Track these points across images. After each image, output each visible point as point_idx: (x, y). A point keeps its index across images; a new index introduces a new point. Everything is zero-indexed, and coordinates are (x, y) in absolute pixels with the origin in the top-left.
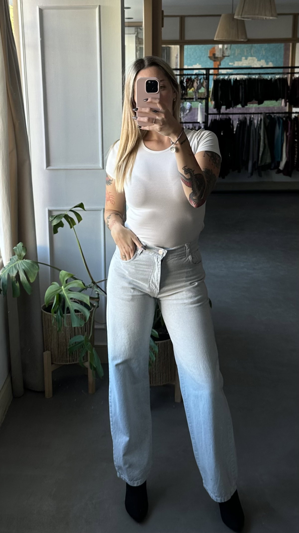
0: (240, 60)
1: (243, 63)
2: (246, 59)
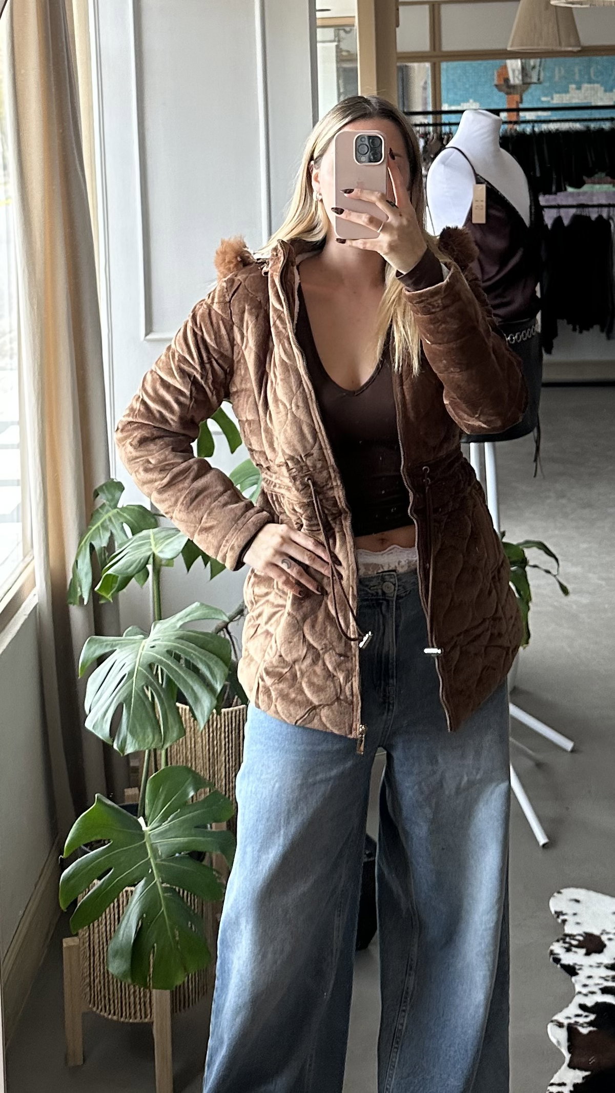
0: (566, 90)
1: (572, 98)
2: (578, 88)
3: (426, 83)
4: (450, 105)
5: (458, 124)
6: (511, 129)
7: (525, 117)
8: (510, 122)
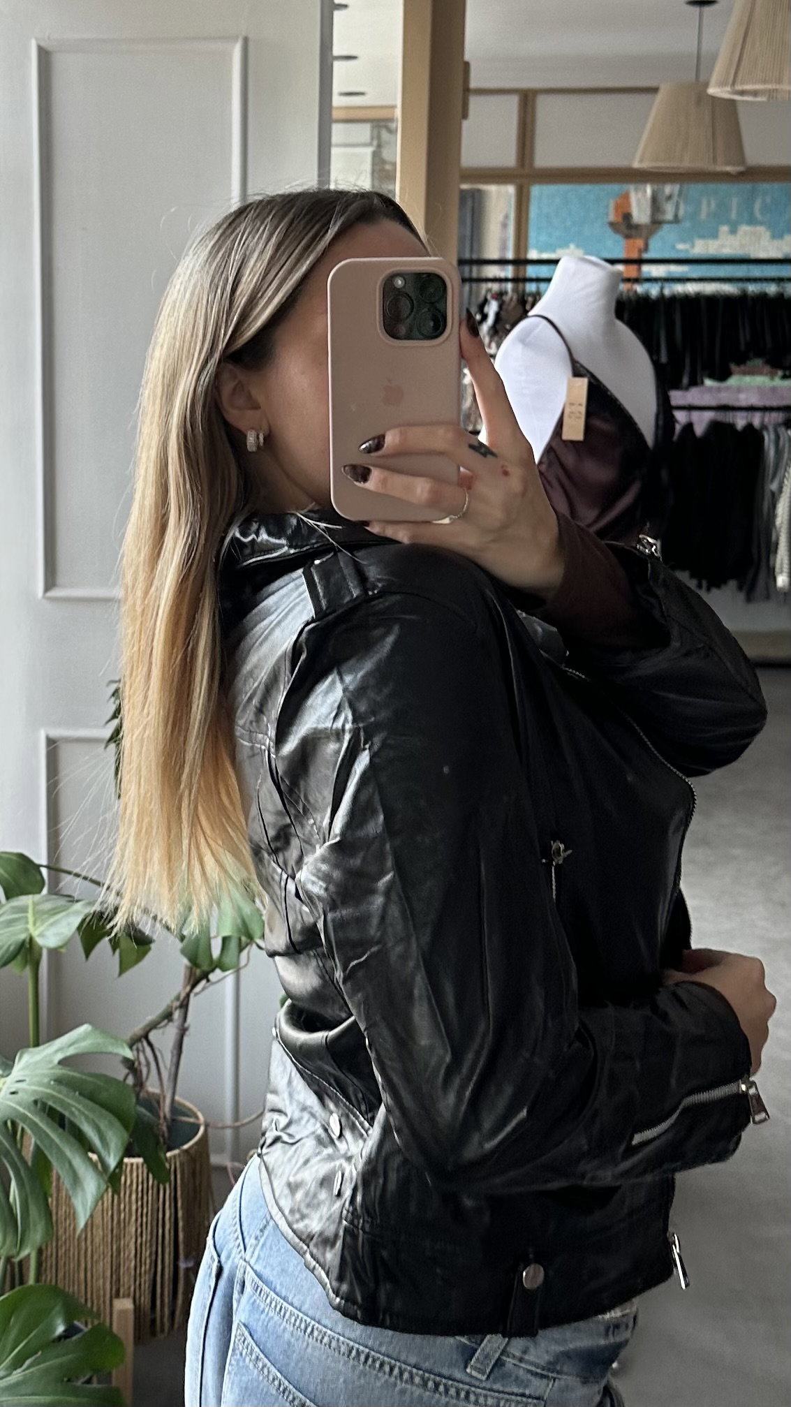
0: (714, 235)
1: (723, 246)
2: (733, 231)
3: (507, 217)
4: (541, 251)
5: (549, 280)
6: (628, 291)
7: (649, 273)
8: (628, 280)
